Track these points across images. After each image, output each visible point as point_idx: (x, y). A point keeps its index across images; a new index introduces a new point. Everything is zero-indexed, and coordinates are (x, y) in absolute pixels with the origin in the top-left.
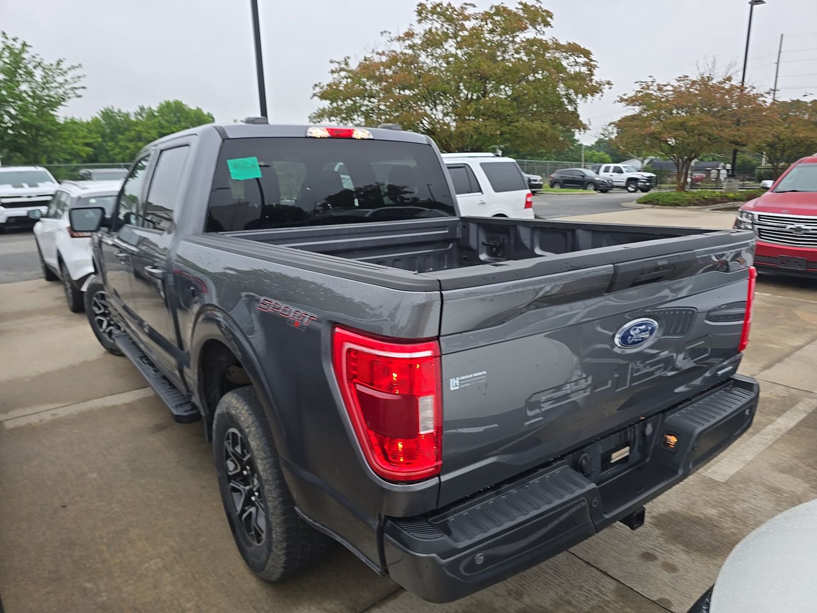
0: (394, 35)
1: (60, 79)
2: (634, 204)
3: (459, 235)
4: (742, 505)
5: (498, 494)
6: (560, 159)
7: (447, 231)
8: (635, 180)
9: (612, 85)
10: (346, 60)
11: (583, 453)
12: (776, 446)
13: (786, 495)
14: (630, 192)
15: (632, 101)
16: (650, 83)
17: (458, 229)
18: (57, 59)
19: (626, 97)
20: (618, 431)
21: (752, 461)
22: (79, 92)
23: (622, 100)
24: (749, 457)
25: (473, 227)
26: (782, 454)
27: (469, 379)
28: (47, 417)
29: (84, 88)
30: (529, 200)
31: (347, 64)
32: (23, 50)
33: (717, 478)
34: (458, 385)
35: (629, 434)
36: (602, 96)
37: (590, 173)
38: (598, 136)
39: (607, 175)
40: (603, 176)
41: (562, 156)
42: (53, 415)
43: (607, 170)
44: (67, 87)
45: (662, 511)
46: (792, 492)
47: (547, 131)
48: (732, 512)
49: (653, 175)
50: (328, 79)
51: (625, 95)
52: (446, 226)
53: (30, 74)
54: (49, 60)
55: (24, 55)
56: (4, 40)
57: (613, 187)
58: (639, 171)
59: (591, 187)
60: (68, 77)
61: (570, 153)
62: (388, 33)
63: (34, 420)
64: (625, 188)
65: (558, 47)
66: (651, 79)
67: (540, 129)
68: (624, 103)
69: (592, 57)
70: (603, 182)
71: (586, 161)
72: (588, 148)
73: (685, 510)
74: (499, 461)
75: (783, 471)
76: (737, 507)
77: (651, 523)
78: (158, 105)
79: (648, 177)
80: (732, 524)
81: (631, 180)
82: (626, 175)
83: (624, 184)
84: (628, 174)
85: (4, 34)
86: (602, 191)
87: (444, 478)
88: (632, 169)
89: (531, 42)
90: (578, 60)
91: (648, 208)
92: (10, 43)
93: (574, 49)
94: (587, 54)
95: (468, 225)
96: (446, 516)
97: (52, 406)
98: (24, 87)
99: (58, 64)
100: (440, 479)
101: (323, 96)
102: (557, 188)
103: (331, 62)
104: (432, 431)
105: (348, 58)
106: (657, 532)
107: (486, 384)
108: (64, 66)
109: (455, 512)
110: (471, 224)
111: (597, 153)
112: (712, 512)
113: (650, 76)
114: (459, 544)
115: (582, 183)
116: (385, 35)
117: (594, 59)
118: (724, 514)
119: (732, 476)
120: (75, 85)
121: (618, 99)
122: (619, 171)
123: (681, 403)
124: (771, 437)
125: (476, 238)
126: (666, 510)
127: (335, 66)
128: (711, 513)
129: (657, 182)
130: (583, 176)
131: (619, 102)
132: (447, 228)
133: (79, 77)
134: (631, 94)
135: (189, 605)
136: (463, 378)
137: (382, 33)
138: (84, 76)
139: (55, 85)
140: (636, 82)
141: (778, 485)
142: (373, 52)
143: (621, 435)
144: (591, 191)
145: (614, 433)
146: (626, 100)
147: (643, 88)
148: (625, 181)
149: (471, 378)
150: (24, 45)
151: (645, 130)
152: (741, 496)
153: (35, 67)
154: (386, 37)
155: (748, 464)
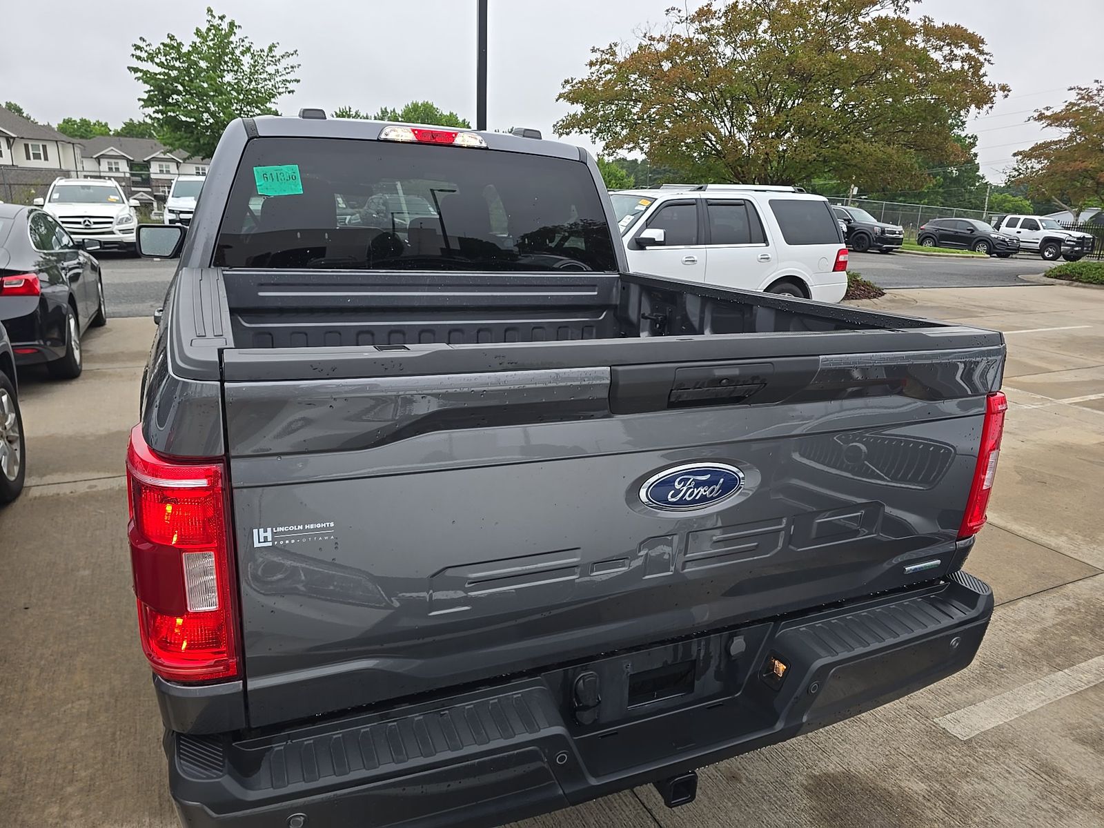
0: (683, 14)
1: (271, 69)
2: (1040, 277)
3: (615, 299)
4: (976, 786)
5: (382, 717)
6: (949, 203)
7: (596, 293)
8: (1057, 242)
9: (1009, 91)
10: (611, 48)
11: (586, 670)
12: (1092, 695)
13: (1065, 783)
14: (1045, 259)
15: (1056, 120)
16: (1095, 92)
17: (614, 290)
18: (270, 44)
19: (1048, 113)
20: (673, 641)
21: (1032, 713)
22: (291, 86)
23: (1041, 117)
24: (1031, 706)
25: (634, 290)
26: (1097, 710)
27: (294, 532)
28: (82, 488)
29: (298, 81)
30: (842, 258)
31: (614, 54)
32: (231, 31)
33: (956, 731)
34: (270, 539)
35: (694, 648)
36: (991, 108)
37: (983, 227)
38: (1008, 171)
39: (1012, 231)
40: (1005, 232)
41: (954, 200)
42: (90, 487)
43: (1012, 224)
44: (278, 79)
45: (831, 768)
46: (1081, 779)
47: (891, 156)
48: (953, 794)
49: (1088, 236)
50: (583, 74)
51: (1047, 109)
52: (595, 286)
53: (237, 61)
54: (259, 45)
55: (232, 38)
56: (210, 18)
57: (1018, 249)
58: (1068, 229)
59: (983, 248)
60: (280, 67)
61: (967, 196)
62: (676, 11)
63: (66, 490)
64: (1040, 252)
65: (929, 30)
66: (1097, 86)
67: (880, 155)
68: (1044, 123)
69: (985, 48)
70: (1004, 241)
71: (990, 209)
72: (997, 189)
73: (872, 775)
74: (380, 667)
75: (1082, 741)
76: (966, 787)
77: (802, 785)
78: (403, 107)
79: (1078, 238)
80: (942, 815)
81: (1048, 241)
82: (1043, 233)
83: (1037, 246)
84: (1047, 231)
85: (209, 10)
86: (1000, 255)
87: (253, 684)
88: (1056, 226)
89: (882, 23)
90: (957, 51)
91: (1061, 284)
92: (216, 22)
93: (955, 35)
94: (975, 42)
95: (629, 287)
96: (270, 742)
97: (96, 475)
98: (229, 78)
99: (270, 50)
100: (245, 685)
101: (572, 98)
102: (928, 246)
103: (593, 50)
104: (213, 608)
105: (615, 45)
106: (806, 802)
107: (336, 543)
108: (278, 53)
109: (289, 737)
110: (632, 285)
111: (1010, 198)
112: (917, 787)
113: (1097, 81)
114: (251, 792)
115: (969, 241)
116: (672, 13)
117: (986, 51)
118: (937, 794)
119: (985, 733)
120: (288, 77)
121: (1036, 115)
122: (1034, 227)
123: (819, 609)
124: (1091, 677)
125: (637, 306)
126: (840, 769)
127: (594, 57)
128: (915, 788)
129: (1093, 247)
130: (972, 231)
131: (1035, 119)
132: (597, 288)
133: (292, 67)
134: (1059, 108)
135: (83, 774)
136: (280, 529)
137: (667, 11)
138: (299, 65)
139: (264, 76)
140: (1071, 89)
141: (1060, 763)
142: (645, 37)
143: (675, 650)
144: (981, 252)
145: (663, 642)
146: (1047, 117)
147: (1083, 98)
148: (1040, 241)
149: (300, 531)
150: (232, 24)
151: (1072, 164)
152: (983, 769)
153: (243, 53)
154: (673, 17)
155: (1024, 717)
